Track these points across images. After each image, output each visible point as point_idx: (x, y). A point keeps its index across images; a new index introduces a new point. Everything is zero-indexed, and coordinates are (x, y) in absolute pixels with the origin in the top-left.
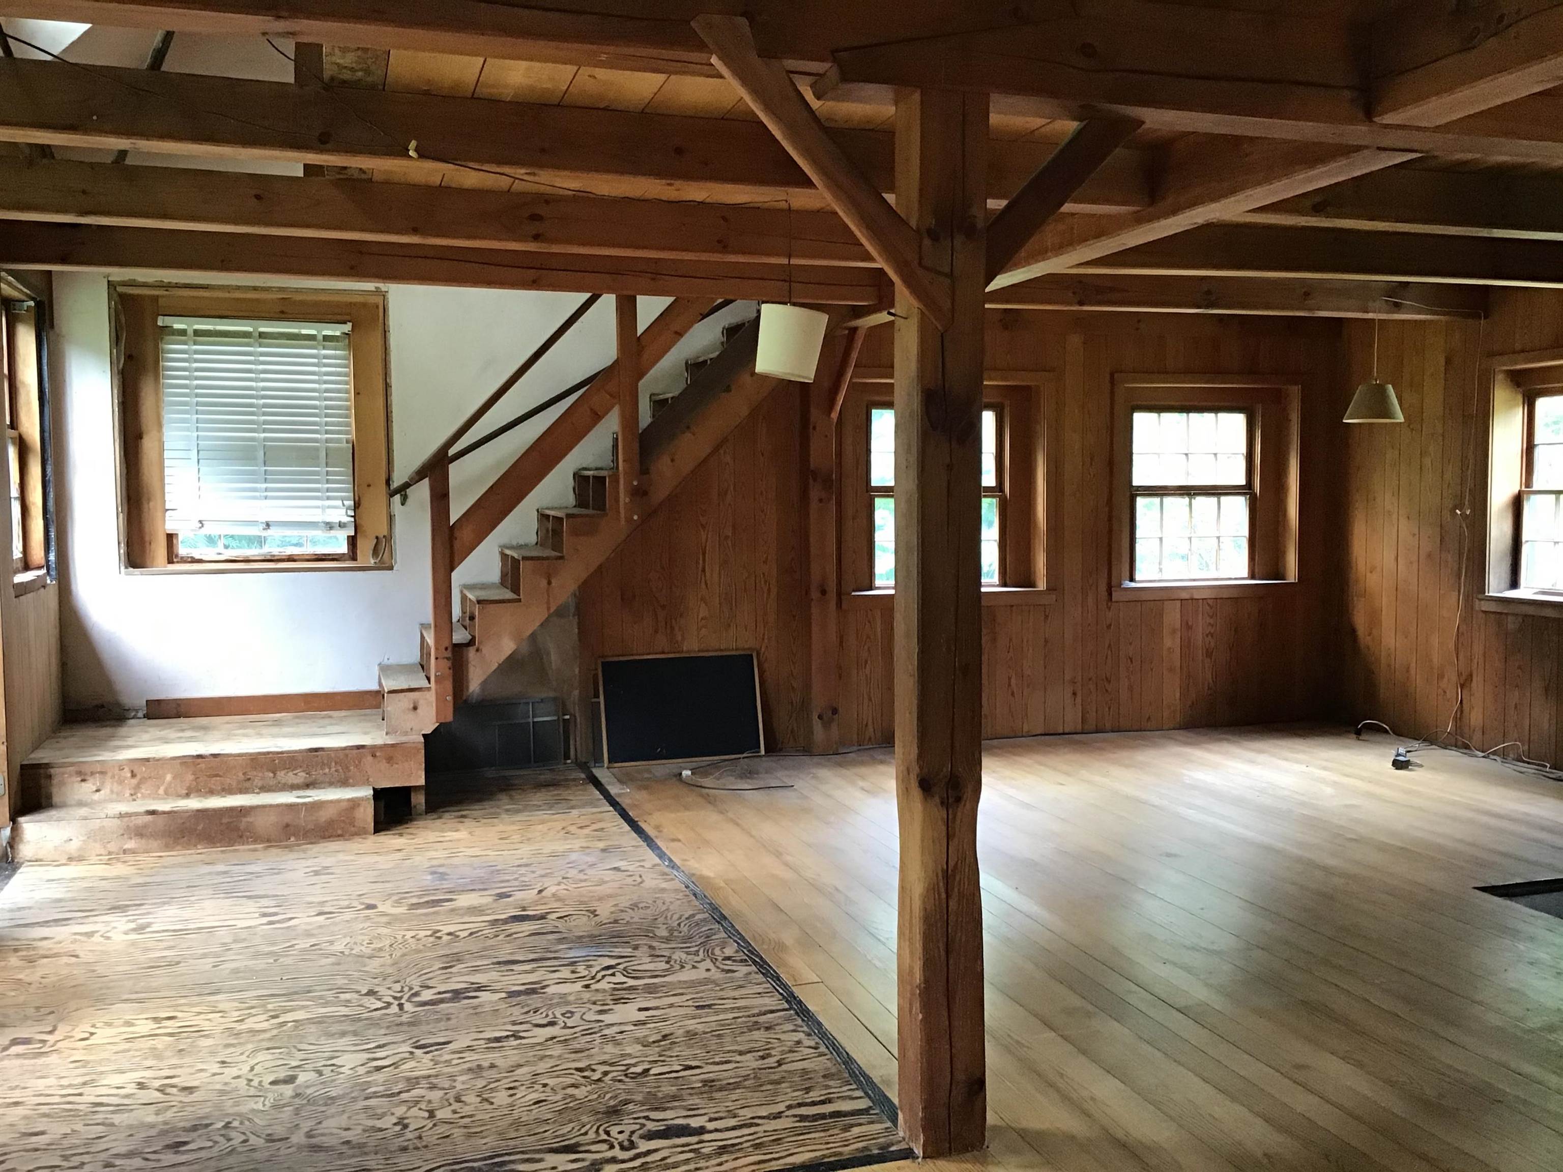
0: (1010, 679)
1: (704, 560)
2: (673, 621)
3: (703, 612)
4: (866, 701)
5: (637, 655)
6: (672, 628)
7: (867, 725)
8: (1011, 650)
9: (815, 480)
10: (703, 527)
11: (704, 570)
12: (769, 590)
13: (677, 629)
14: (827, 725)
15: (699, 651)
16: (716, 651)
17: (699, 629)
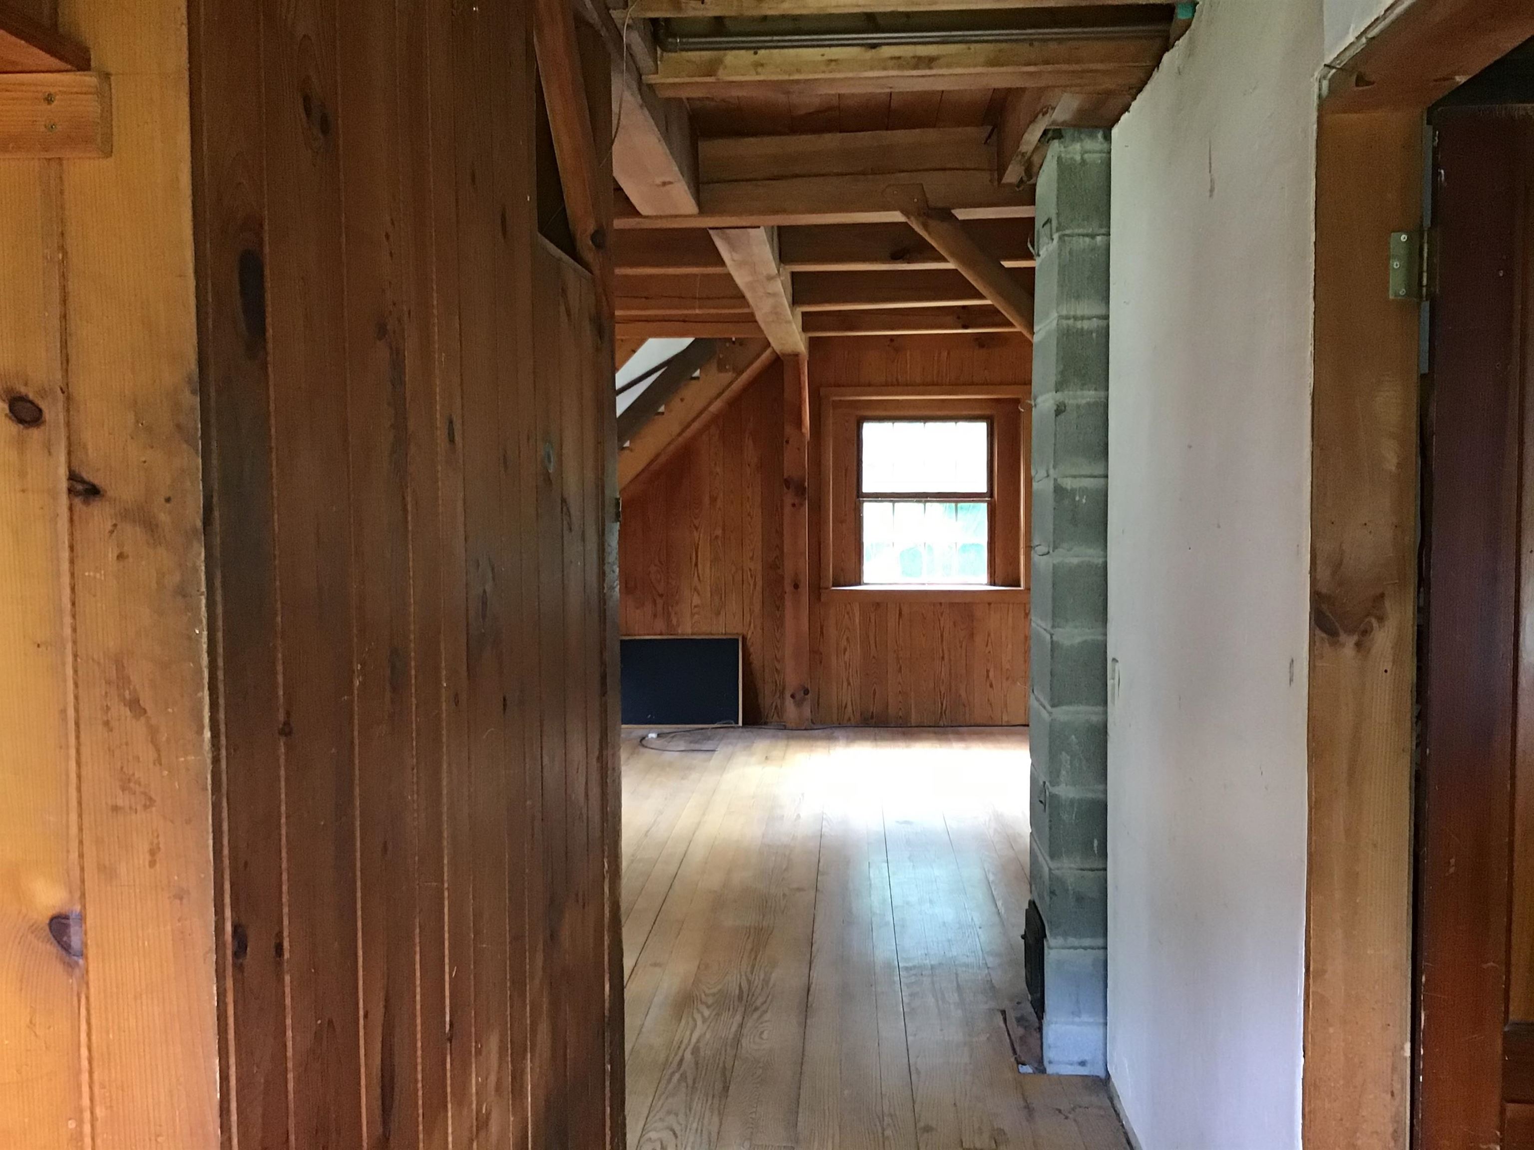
0: (988, 671)
1: (697, 557)
2: (670, 608)
3: (696, 600)
4: (845, 684)
5: (639, 635)
6: (669, 614)
7: (846, 707)
8: (989, 644)
9: (788, 488)
10: (697, 528)
11: (696, 565)
12: (755, 585)
13: (673, 615)
14: (799, 704)
15: (692, 634)
16: (707, 634)
17: (692, 615)
